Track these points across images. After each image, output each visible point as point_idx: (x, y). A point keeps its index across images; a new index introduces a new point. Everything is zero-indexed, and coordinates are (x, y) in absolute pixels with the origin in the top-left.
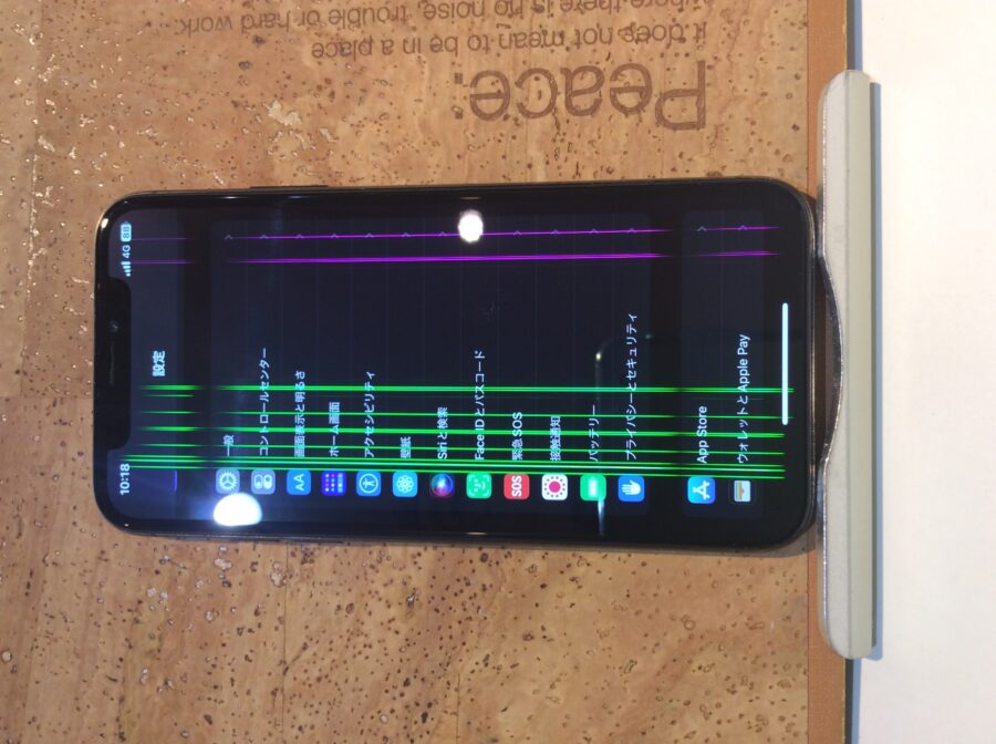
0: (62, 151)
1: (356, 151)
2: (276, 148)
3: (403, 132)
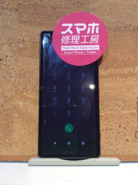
0: (130, 31)
1: (131, 81)
2: (131, 68)
3: (134, 89)
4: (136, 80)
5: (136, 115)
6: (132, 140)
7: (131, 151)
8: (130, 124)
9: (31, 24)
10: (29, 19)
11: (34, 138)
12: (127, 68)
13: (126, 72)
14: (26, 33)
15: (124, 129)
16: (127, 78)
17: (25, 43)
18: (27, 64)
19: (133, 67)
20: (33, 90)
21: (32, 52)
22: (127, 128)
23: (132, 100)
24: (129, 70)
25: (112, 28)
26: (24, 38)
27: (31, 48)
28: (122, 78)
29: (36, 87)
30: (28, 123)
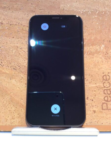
0: (96, 15)
4: (102, 57)
5: (102, 88)
6: (99, 111)
7: (98, 122)
8: (97, 96)
9: (9, 10)
10: (7, 5)
11: (7, 109)
12: (94, 46)
13: (93, 51)
14: (4, 17)
15: (91, 101)
16: (93, 55)
17: (3, 25)
18: (4, 43)
19: (99, 45)
20: (8, 66)
21: (9, 33)
22: (94, 100)
23: (98, 74)
24: (95, 48)
25: (80, 13)
26: (3, 21)
27: (8, 29)
28: (89, 56)
29: (11, 63)
30: (3, 96)
